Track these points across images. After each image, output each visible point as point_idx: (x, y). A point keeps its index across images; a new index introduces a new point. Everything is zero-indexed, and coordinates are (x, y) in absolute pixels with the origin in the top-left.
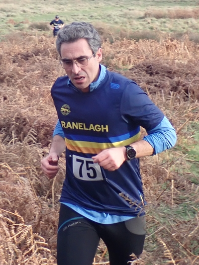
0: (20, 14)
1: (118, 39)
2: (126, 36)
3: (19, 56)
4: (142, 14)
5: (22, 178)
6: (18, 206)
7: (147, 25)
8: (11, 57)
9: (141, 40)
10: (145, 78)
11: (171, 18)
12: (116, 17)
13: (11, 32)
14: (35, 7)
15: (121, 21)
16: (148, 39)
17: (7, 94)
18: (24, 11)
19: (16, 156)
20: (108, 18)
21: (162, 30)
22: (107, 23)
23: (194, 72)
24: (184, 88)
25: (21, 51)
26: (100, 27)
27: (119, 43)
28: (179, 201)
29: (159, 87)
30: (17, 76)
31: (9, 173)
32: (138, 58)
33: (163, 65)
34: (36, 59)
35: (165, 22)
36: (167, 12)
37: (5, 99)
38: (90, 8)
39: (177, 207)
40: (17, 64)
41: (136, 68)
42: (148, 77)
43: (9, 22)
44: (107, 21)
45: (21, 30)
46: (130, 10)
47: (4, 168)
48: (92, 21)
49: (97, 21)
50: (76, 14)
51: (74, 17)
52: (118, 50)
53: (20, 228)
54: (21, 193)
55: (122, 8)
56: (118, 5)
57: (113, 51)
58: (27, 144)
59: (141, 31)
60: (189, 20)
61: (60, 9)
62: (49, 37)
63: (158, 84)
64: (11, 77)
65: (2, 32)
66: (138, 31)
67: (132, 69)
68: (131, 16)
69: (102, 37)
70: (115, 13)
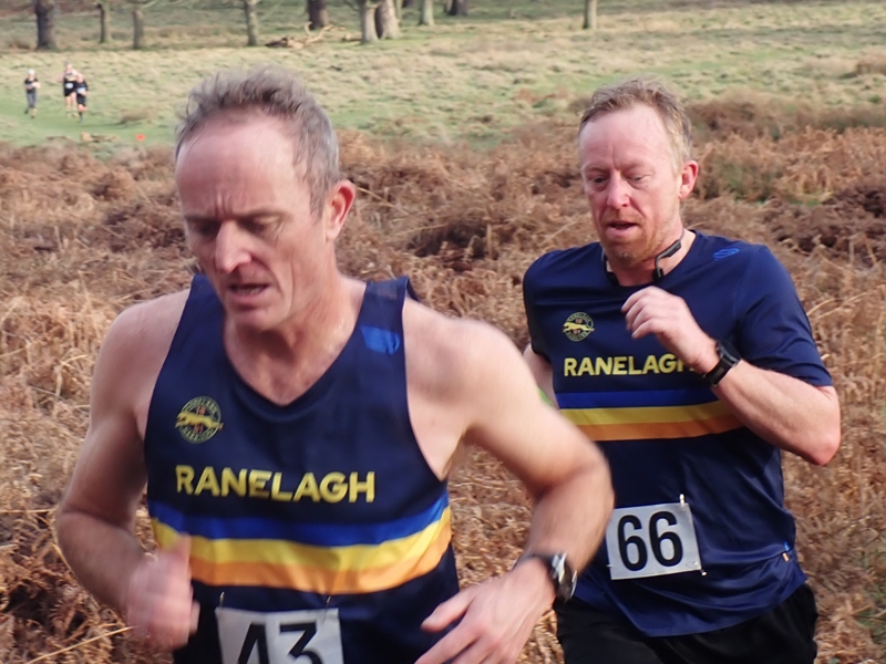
0: (547, 76)
1: (789, 128)
2: (811, 121)
3: (548, 178)
4: (850, 66)
7: (866, 94)
8: (528, 180)
9: (849, 130)
10: (864, 222)
12: (784, 76)
14: (583, 58)
15: (796, 86)
16: (866, 126)
18: (556, 69)
20: (766, 79)
22: (763, 91)
26: (746, 100)
27: (794, 138)
30: (543, 225)
32: (845, 175)
38: (718, 56)
40: (543, 196)
41: (840, 198)
42: (871, 220)
43: (520, 98)
44: (761, 86)
45: (549, 114)
46: (819, 57)
50: (683, 72)
52: (792, 156)
55: (799, 54)
57: (779, 159)
59: (848, 109)
61: (643, 61)
64: (529, 229)
65: (503, 122)
66: (841, 109)
67: (829, 202)
68: (823, 71)
69: (751, 125)
70: (781, 65)
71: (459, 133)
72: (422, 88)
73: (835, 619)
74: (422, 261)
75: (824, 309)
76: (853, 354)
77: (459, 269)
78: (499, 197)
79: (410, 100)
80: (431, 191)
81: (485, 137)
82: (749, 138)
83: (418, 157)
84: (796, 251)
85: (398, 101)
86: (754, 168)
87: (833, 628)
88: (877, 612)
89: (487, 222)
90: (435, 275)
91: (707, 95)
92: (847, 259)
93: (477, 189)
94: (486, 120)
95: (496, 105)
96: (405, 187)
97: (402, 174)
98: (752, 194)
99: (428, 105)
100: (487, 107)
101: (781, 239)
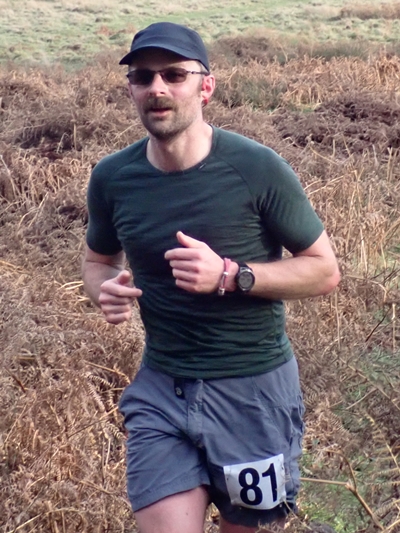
0: (120, 17)
1: (292, 56)
2: (307, 51)
3: (119, 91)
4: (336, 12)
6: (119, 356)
7: (346, 31)
8: (103, 92)
9: (334, 58)
10: (343, 125)
11: (386, 17)
12: (290, 18)
13: (103, 50)
14: (146, 3)
15: (298, 26)
16: (347, 55)
18: (127, 12)
20: (276, 21)
21: (372, 40)
22: (274, 29)
25: (121, 82)
26: (262, 35)
27: (296, 64)
29: (368, 140)
30: (114, 126)
32: (331, 91)
33: (374, 101)
35: (376, 26)
36: (380, 8)
38: (243, 3)
40: (115, 105)
41: (327, 107)
42: (348, 123)
43: (100, 32)
44: (274, 26)
46: (314, 5)
48: (247, 25)
49: (256, 25)
50: (218, 14)
51: (215, 20)
52: (293, 77)
54: (123, 332)
55: (300, 3)
57: (284, 78)
59: (334, 43)
61: (189, 7)
63: (365, 135)
64: (104, 128)
65: (88, 49)
66: (330, 43)
67: (319, 110)
68: (317, 15)
69: (265, 54)
70: (287, 11)
71: (56, 57)
72: (29, 24)
73: (317, 411)
74: (26, 152)
75: (314, 187)
76: (334, 221)
77: (53, 158)
78: (83, 105)
79: (20, 33)
80: (34, 100)
81: (74, 61)
82: (264, 63)
83: (25, 75)
84: (294, 146)
85: (11, 33)
86: (267, 86)
87: (316, 417)
88: (348, 405)
89: (73, 123)
90: (35, 162)
91: (235, 32)
92: (330, 151)
93: (67, 99)
94: (76, 48)
95: (83, 37)
96: (15, 97)
97: (12, 88)
98: (265, 104)
99: (32, 37)
100: (75, 38)
101: (285, 137)
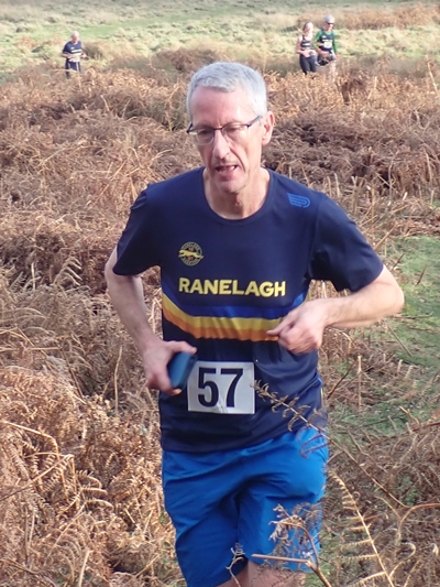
5: (53, 358)
6: (44, 416)
11: (349, 28)
13: (25, 64)
17: (19, 188)
19: (39, 314)
23: (399, 136)
24: (380, 169)
25: (46, 101)
28: (373, 399)
29: (329, 168)
31: (26, 349)
33: (337, 123)
34: (78, 117)
36: (342, 16)
37: (15, 198)
39: (370, 410)
47: (14, 340)
48: (190, 37)
49: (201, 36)
51: (153, 30)
53: (49, 461)
54: (50, 389)
56: (243, 5)
58: (62, 288)
60: (387, 32)
62: (104, 71)
63: (326, 162)
